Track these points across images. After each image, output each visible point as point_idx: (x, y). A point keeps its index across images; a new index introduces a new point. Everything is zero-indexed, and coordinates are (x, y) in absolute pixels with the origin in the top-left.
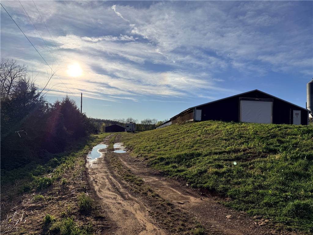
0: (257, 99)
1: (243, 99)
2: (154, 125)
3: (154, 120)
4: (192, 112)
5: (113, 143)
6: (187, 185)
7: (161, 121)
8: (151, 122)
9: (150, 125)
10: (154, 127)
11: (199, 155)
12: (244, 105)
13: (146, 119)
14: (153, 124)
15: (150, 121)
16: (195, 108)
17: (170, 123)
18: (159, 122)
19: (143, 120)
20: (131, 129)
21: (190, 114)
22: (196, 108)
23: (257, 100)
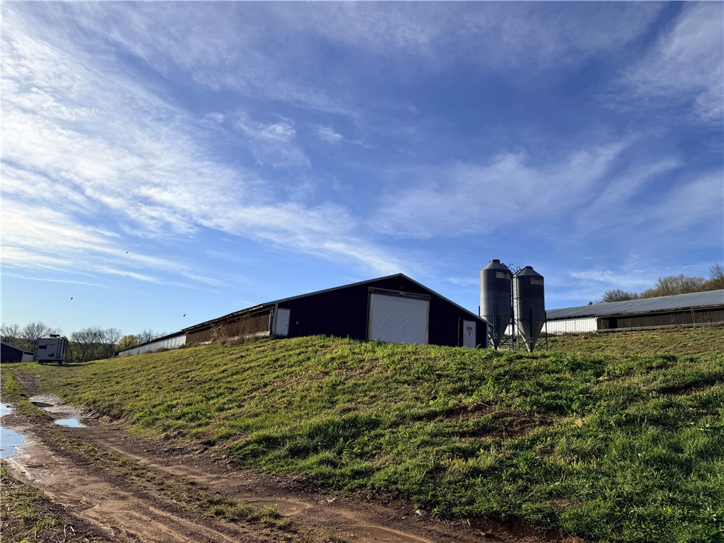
0: (401, 293)
1: (376, 292)
2: (111, 346)
3: (111, 331)
4: (268, 313)
5: (22, 395)
6: (418, 512)
7: (132, 336)
8: (104, 337)
9: (100, 344)
10: (110, 351)
11: (373, 424)
12: (378, 303)
13: (86, 329)
14: (109, 342)
15: (99, 335)
16: (274, 305)
17: (182, 340)
18: (126, 337)
19: (78, 330)
20: (53, 355)
21: (258, 318)
22: (277, 305)
23: (402, 296)
